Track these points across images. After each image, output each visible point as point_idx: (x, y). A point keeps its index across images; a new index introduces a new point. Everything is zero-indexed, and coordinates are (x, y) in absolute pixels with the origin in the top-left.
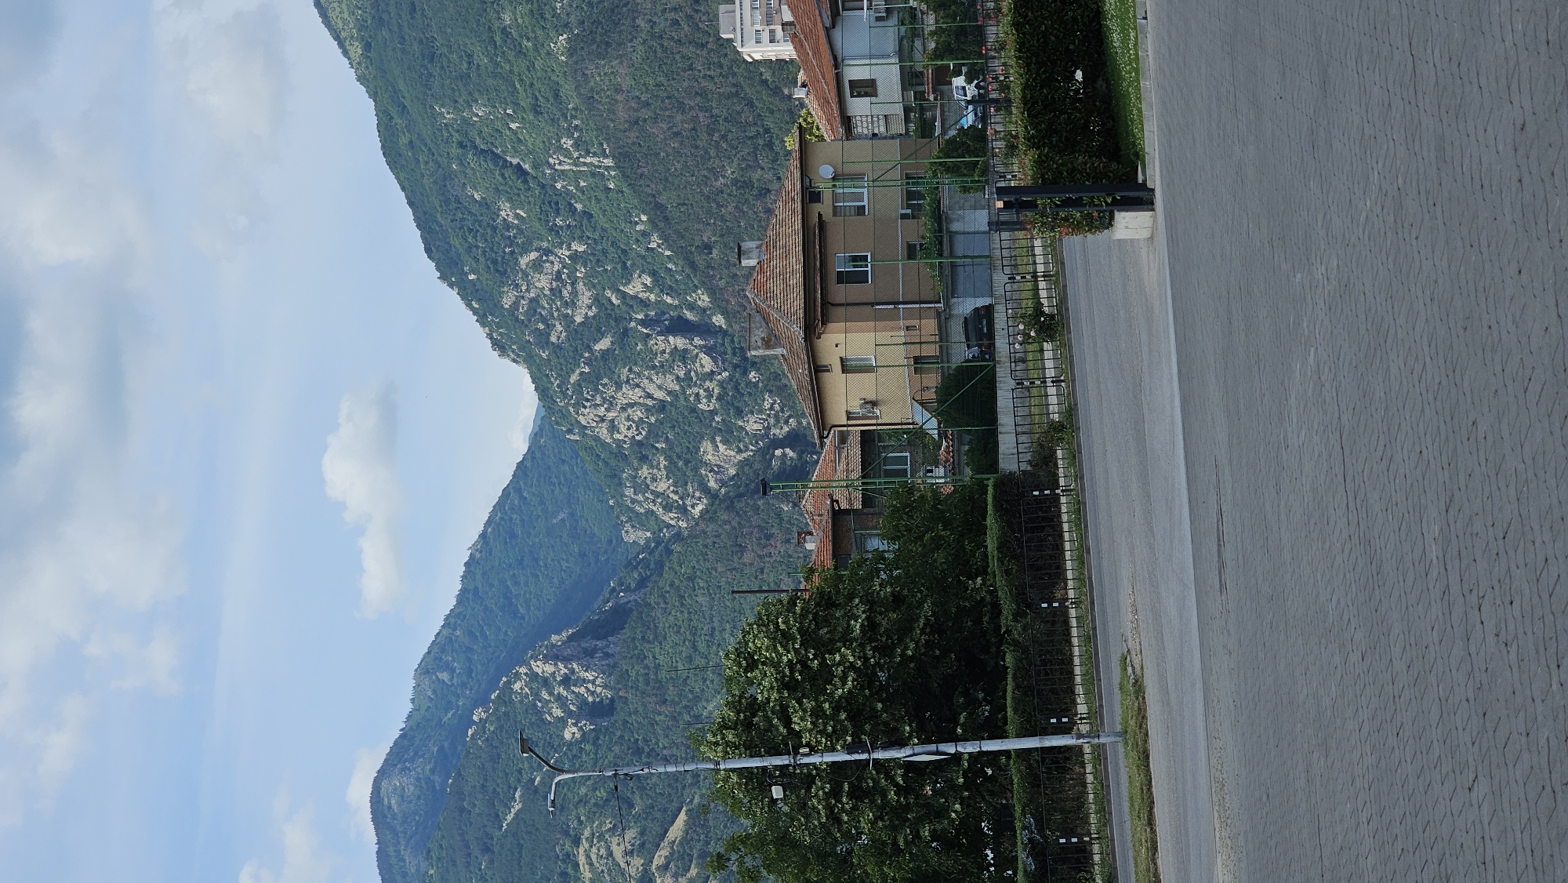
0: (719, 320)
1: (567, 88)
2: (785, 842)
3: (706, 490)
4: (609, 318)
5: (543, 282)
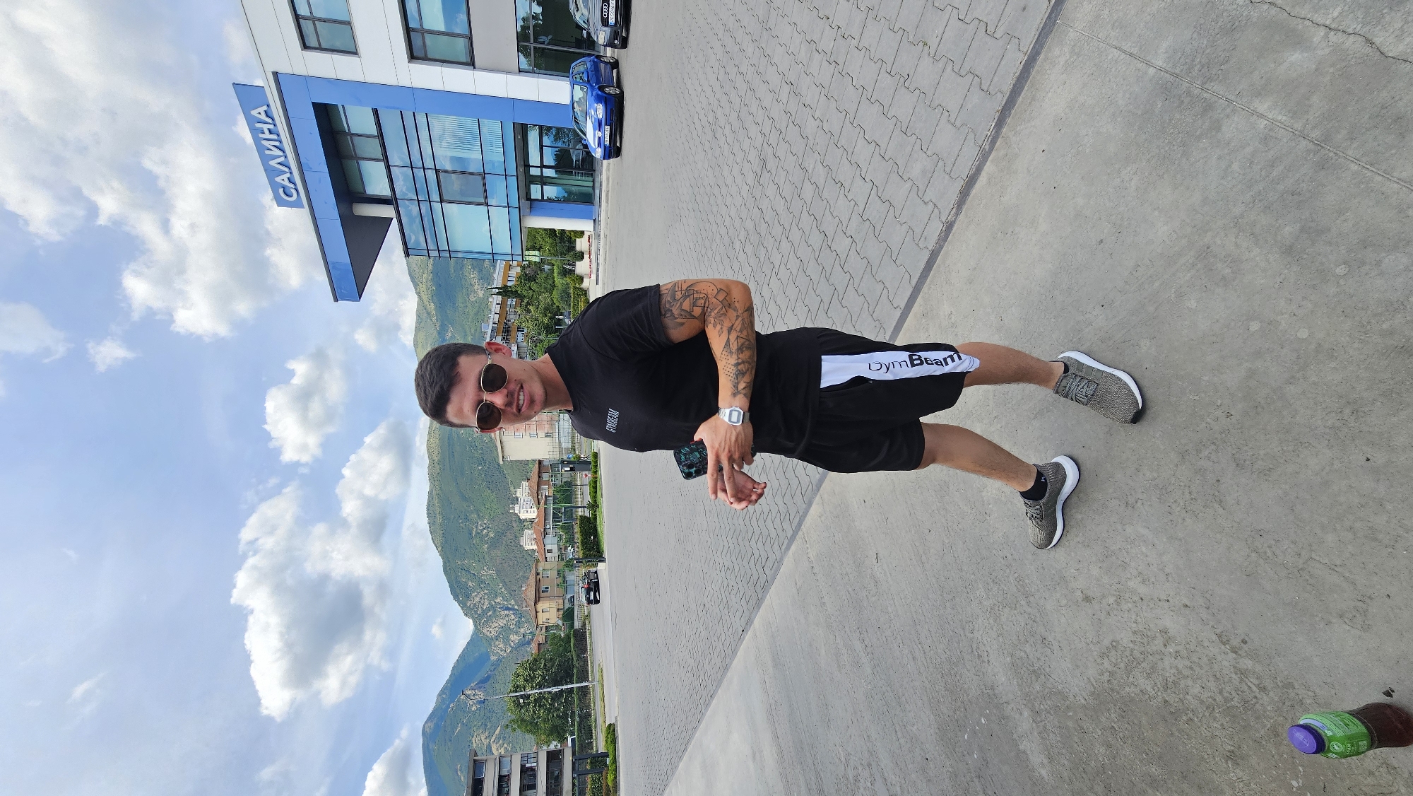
0: (516, 607)
1: (486, 556)
2: (523, 720)
3: (510, 646)
4: (492, 607)
5: (477, 599)
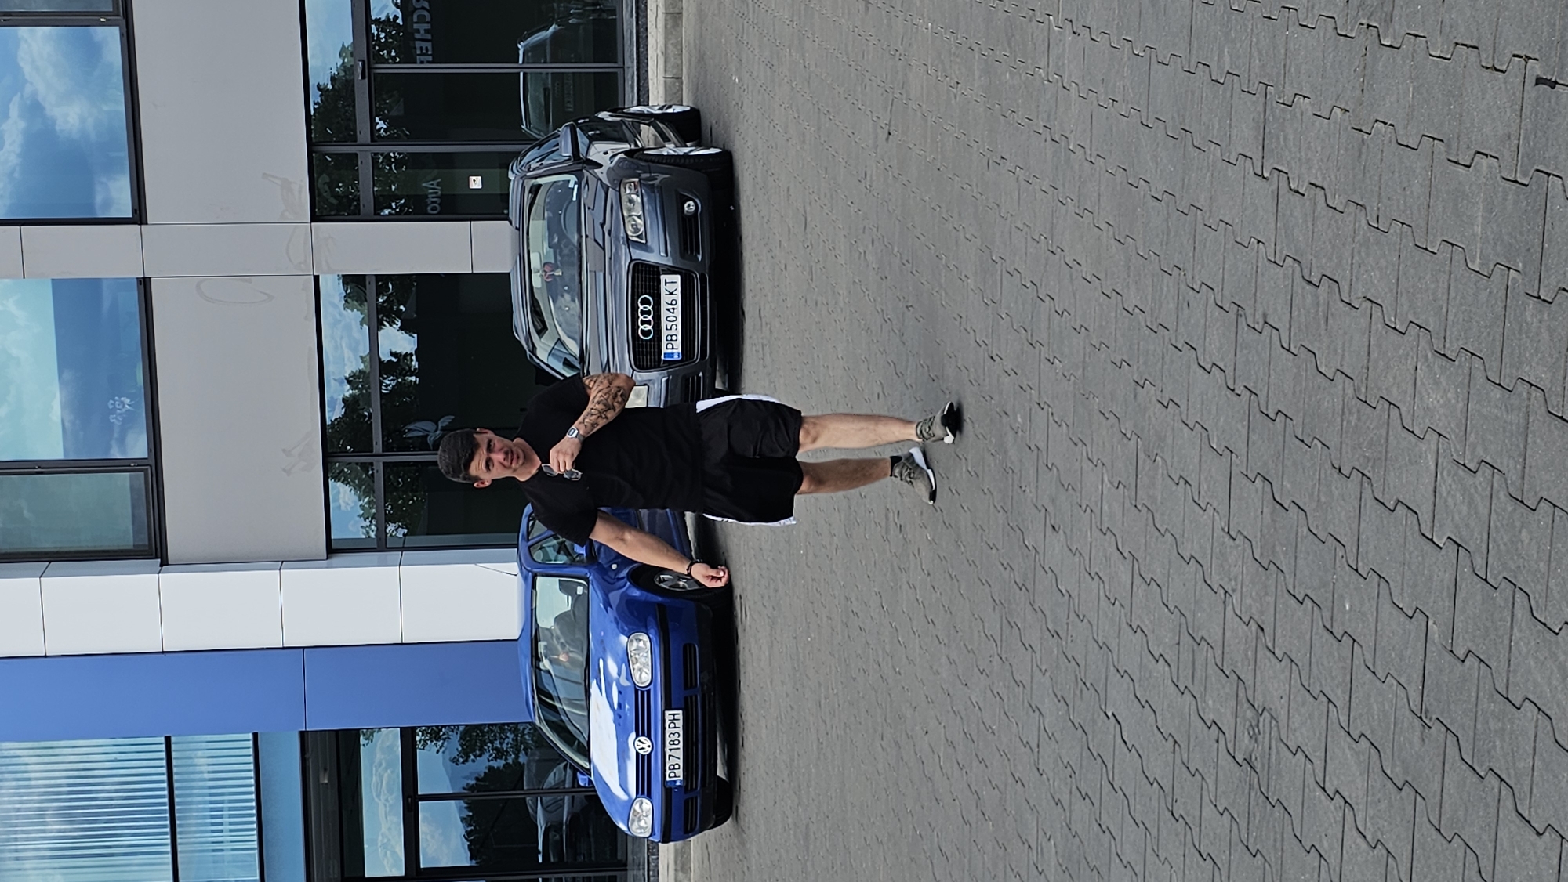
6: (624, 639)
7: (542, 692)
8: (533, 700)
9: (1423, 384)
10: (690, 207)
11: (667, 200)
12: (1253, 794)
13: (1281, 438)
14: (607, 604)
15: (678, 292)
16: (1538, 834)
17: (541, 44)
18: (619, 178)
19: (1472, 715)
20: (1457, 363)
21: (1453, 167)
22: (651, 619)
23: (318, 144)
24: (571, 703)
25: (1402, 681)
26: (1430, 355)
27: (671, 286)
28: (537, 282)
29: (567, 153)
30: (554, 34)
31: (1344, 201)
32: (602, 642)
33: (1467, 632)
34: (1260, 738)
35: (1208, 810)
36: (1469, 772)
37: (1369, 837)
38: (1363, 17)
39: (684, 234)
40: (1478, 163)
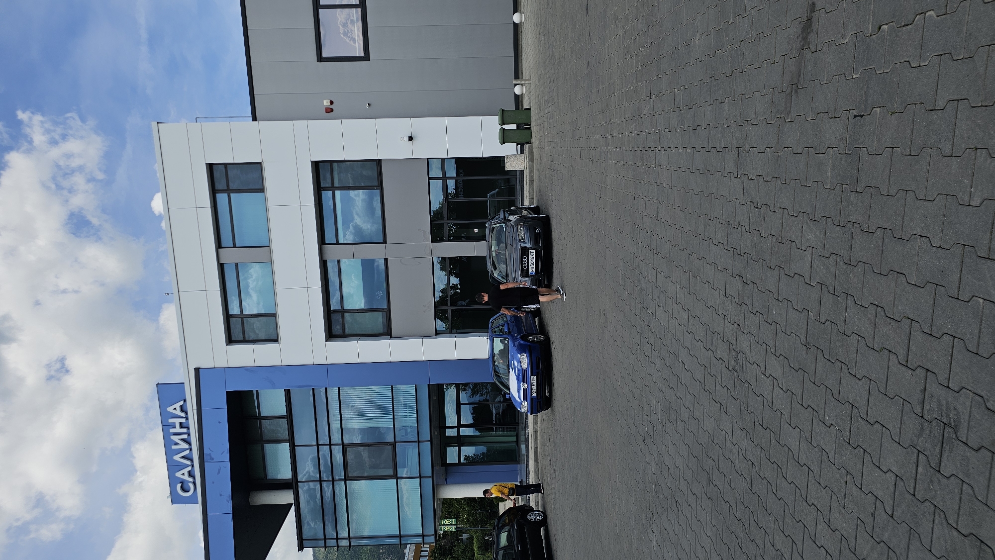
6: (519, 355)
7: (496, 372)
8: (493, 374)
9: (805, 232)
10: (537, 231)
11: (530, 229)
12: (736, 380)
13: (746, 262)
14: (514, 346)
15: (534, 255)
16: (859, 380)
17: (494, 194)
18: (517, 223)
19: (829, 342)
20: (820, 222)
21: (818, 155)
22: (527, 350)
23: (433, 221)
24: (503, 374)
25: (798, 334)
26: (808, 221)
27: (532, 253)
28: (494, 254)
29: (502, 217)
30: (497, 192)
31: (771, 178)
32: (512, 356)
33: (826, 313)
34: (739, 361)
35: (718, 387)
36: (828, 361)
37: (784, 389)
38: (778, 115)
39: (536, 239)
40: (828, 151)
